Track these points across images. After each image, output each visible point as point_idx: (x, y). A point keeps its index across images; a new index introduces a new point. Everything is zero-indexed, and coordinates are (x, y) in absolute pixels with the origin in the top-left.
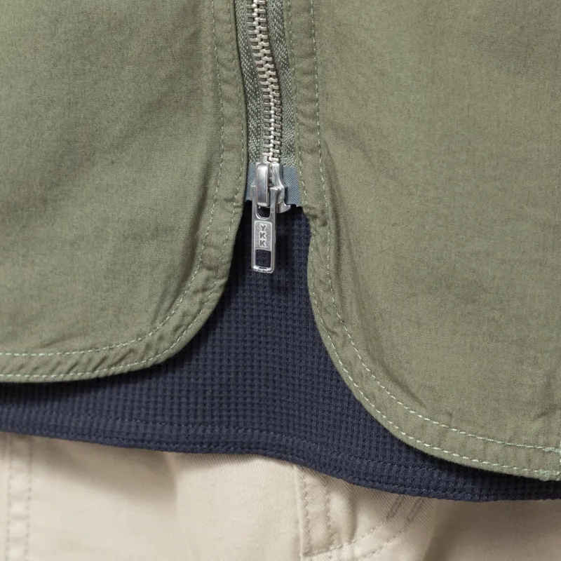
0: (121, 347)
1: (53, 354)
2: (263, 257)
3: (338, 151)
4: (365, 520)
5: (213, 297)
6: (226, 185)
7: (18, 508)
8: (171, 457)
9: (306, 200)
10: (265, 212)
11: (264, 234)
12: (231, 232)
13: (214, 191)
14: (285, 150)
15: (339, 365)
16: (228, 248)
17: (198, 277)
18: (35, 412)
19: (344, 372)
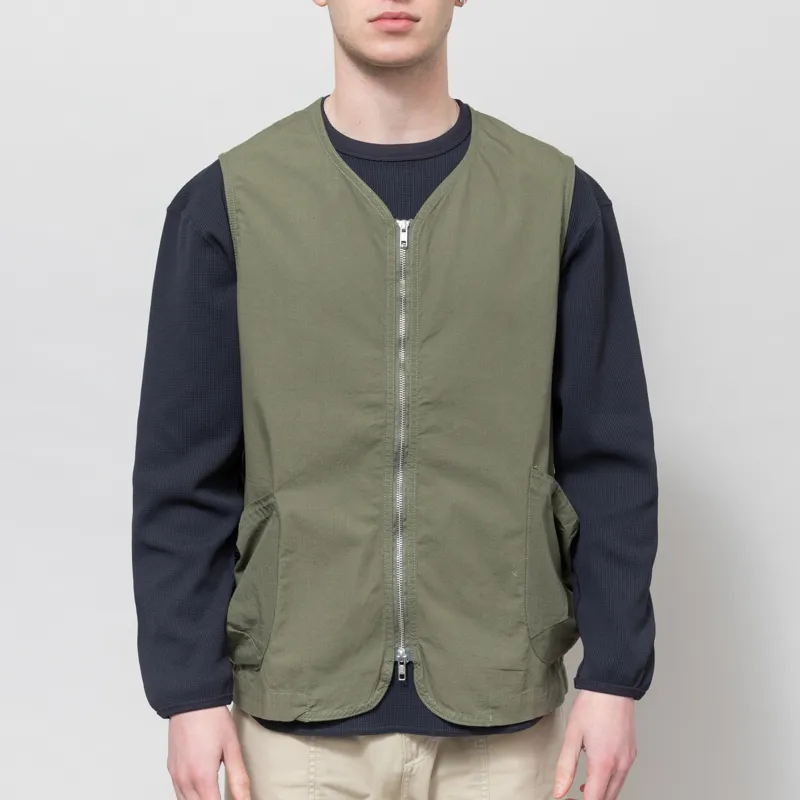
0: (360, 706)
1: (340, 711)
2: (402, 676)
3: (423, 644)
4: (421, 750)
5: (385, 689)
6: (389, 658)
7: (312, 764)
8: (361, 737)
9: (413, 659)
10: (402, 664)
11: (402, 669)
12: (392, 670)
13: (386, 659)
14: (406, 646)
15: (425, 703)
16: (391, 676)
17: (381, 684)
18: (336, 728)
19: (427, 705)
